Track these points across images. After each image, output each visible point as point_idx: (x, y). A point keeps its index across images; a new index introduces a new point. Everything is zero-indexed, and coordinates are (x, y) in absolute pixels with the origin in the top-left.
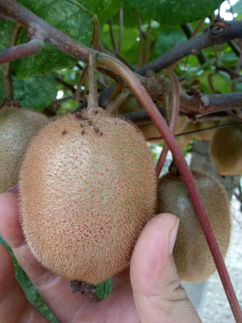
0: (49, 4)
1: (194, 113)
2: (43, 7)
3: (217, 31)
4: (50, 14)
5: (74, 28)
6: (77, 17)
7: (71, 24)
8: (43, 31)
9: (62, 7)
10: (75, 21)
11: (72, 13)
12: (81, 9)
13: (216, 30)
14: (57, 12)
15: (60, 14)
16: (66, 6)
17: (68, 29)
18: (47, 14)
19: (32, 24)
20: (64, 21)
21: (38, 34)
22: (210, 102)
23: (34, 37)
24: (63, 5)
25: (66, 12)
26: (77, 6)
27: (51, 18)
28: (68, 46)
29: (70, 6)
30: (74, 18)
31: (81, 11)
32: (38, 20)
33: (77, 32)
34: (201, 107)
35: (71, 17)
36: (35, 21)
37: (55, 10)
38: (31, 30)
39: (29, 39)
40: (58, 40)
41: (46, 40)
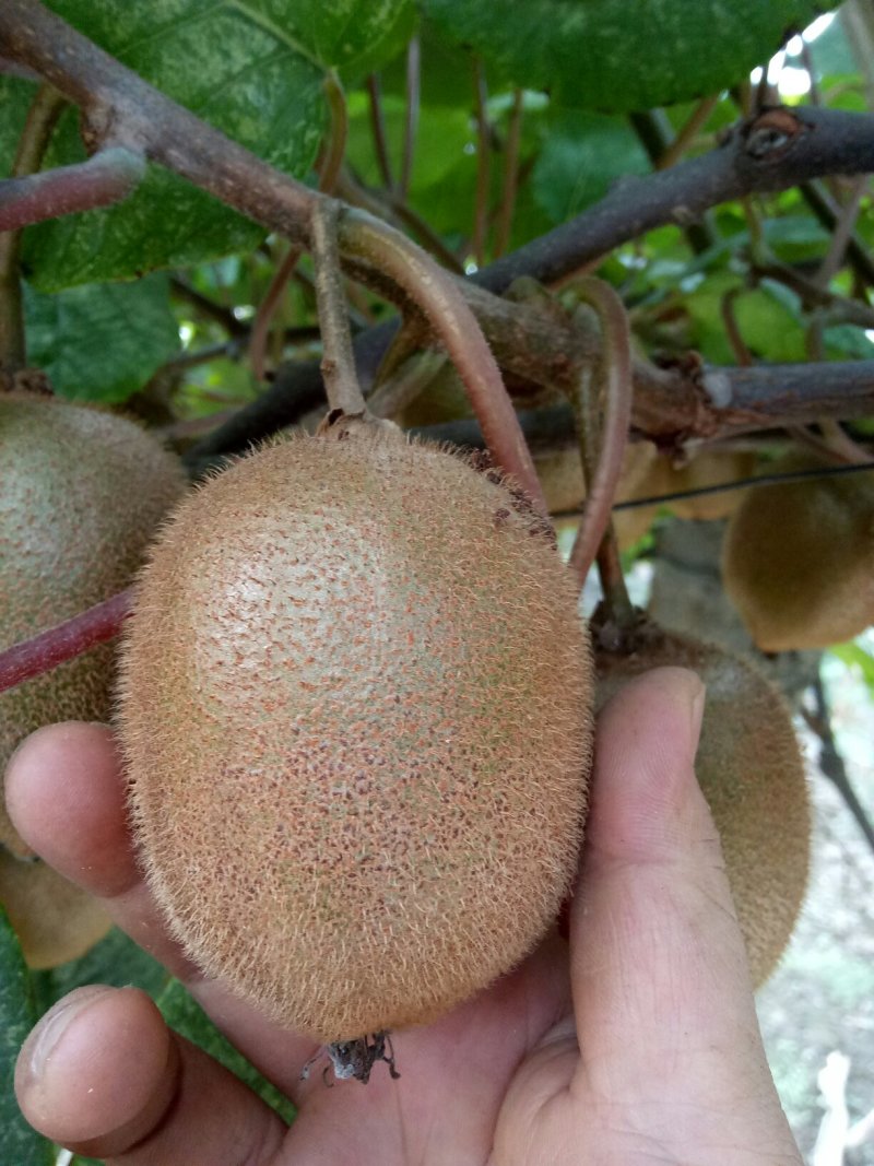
0: (165, 24)
1: (678, 432)
2: (141, 33)
3: (767, 145)
4: (167, 60)
5: (254, 113)
6: (265, 75)
7: (246, 99)
8: (144, 121)
9: (214, 36)
10: (259, 87)
11: (249, 60)
12: (282, 46)
13: (764, 139)
14: (194, 54)
15: (204, 62)
16: (229, 32)
17: (234, 115)
18: (157, 60)
19: (104, 95)
20: (219, 87)
21: (124, 132)
22: (736, 397)
23: (109, 141)
24: (217, 28)
25: (226, 55)
26: (269, 34)
27: (170, 74)
28: (233, 177)
29: (243, 36)
30: (255, 78)
31: (284, 54)
32: (127, 81)
33: (264, 128)
34: (701, 411)
35: (245, 75)
36: (113, 84)
37: (186, 44)
38: (98, 117)
39: (92, 149)
40: (196, 155)
41: (154, 154)
